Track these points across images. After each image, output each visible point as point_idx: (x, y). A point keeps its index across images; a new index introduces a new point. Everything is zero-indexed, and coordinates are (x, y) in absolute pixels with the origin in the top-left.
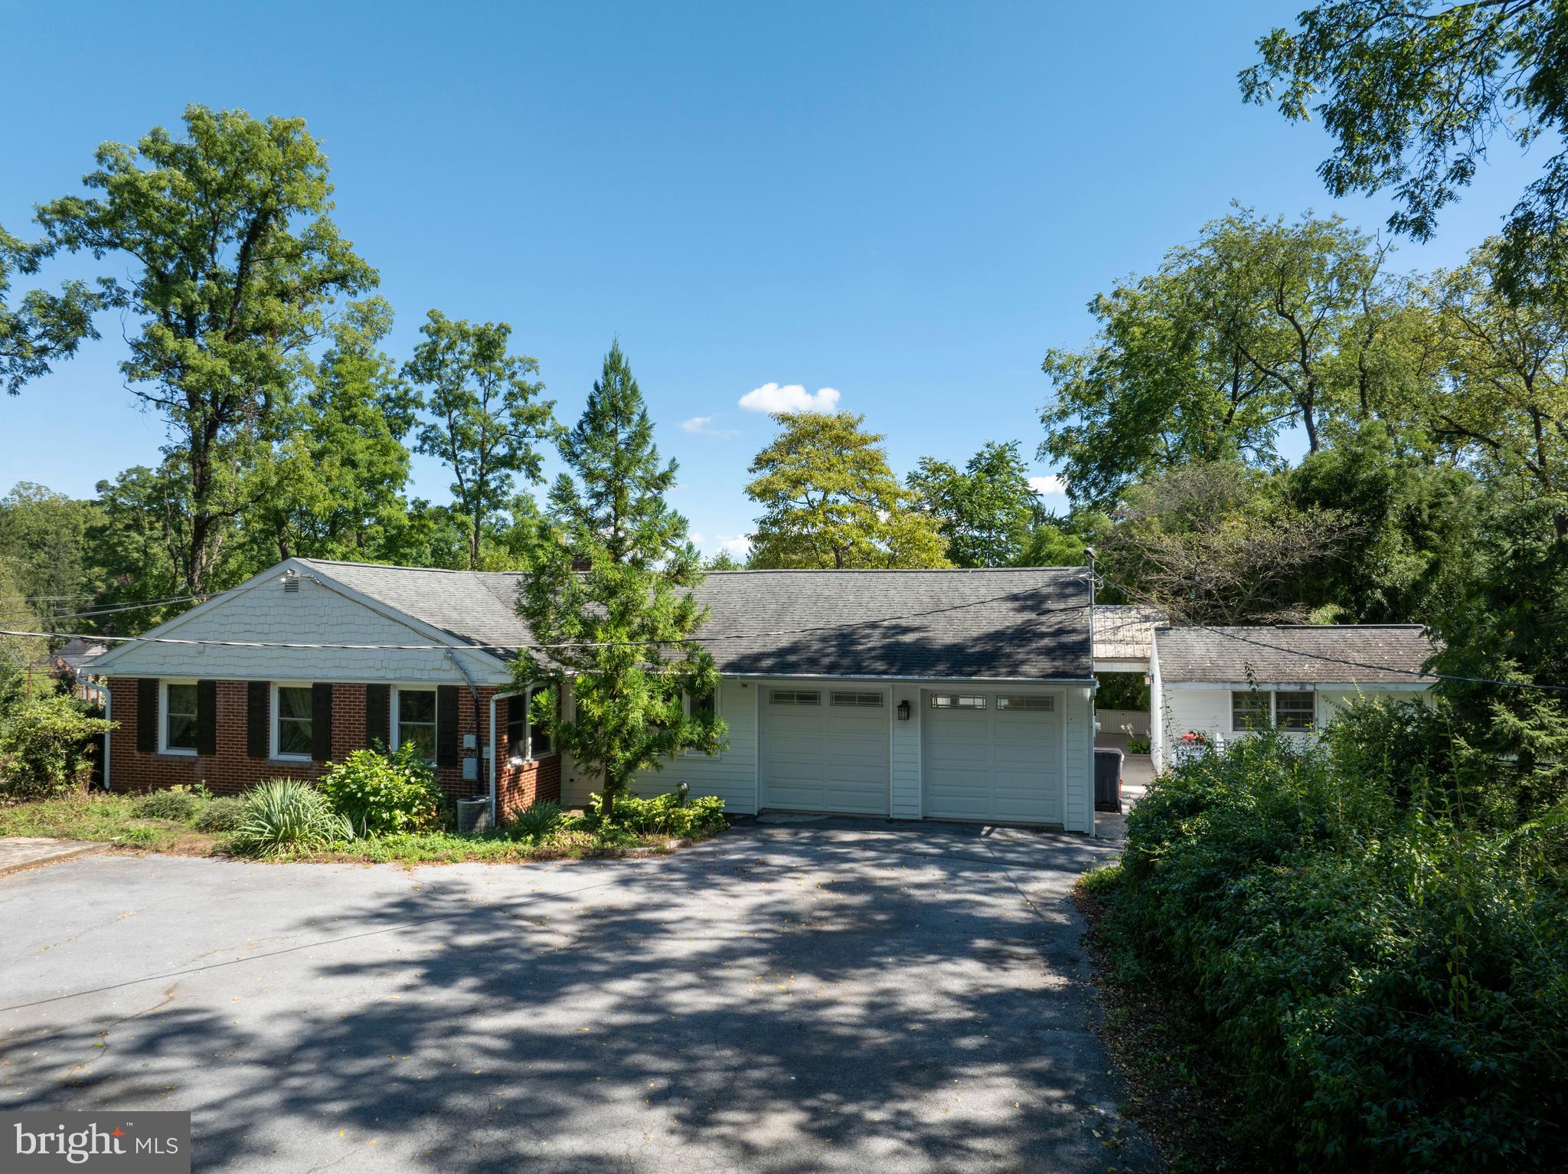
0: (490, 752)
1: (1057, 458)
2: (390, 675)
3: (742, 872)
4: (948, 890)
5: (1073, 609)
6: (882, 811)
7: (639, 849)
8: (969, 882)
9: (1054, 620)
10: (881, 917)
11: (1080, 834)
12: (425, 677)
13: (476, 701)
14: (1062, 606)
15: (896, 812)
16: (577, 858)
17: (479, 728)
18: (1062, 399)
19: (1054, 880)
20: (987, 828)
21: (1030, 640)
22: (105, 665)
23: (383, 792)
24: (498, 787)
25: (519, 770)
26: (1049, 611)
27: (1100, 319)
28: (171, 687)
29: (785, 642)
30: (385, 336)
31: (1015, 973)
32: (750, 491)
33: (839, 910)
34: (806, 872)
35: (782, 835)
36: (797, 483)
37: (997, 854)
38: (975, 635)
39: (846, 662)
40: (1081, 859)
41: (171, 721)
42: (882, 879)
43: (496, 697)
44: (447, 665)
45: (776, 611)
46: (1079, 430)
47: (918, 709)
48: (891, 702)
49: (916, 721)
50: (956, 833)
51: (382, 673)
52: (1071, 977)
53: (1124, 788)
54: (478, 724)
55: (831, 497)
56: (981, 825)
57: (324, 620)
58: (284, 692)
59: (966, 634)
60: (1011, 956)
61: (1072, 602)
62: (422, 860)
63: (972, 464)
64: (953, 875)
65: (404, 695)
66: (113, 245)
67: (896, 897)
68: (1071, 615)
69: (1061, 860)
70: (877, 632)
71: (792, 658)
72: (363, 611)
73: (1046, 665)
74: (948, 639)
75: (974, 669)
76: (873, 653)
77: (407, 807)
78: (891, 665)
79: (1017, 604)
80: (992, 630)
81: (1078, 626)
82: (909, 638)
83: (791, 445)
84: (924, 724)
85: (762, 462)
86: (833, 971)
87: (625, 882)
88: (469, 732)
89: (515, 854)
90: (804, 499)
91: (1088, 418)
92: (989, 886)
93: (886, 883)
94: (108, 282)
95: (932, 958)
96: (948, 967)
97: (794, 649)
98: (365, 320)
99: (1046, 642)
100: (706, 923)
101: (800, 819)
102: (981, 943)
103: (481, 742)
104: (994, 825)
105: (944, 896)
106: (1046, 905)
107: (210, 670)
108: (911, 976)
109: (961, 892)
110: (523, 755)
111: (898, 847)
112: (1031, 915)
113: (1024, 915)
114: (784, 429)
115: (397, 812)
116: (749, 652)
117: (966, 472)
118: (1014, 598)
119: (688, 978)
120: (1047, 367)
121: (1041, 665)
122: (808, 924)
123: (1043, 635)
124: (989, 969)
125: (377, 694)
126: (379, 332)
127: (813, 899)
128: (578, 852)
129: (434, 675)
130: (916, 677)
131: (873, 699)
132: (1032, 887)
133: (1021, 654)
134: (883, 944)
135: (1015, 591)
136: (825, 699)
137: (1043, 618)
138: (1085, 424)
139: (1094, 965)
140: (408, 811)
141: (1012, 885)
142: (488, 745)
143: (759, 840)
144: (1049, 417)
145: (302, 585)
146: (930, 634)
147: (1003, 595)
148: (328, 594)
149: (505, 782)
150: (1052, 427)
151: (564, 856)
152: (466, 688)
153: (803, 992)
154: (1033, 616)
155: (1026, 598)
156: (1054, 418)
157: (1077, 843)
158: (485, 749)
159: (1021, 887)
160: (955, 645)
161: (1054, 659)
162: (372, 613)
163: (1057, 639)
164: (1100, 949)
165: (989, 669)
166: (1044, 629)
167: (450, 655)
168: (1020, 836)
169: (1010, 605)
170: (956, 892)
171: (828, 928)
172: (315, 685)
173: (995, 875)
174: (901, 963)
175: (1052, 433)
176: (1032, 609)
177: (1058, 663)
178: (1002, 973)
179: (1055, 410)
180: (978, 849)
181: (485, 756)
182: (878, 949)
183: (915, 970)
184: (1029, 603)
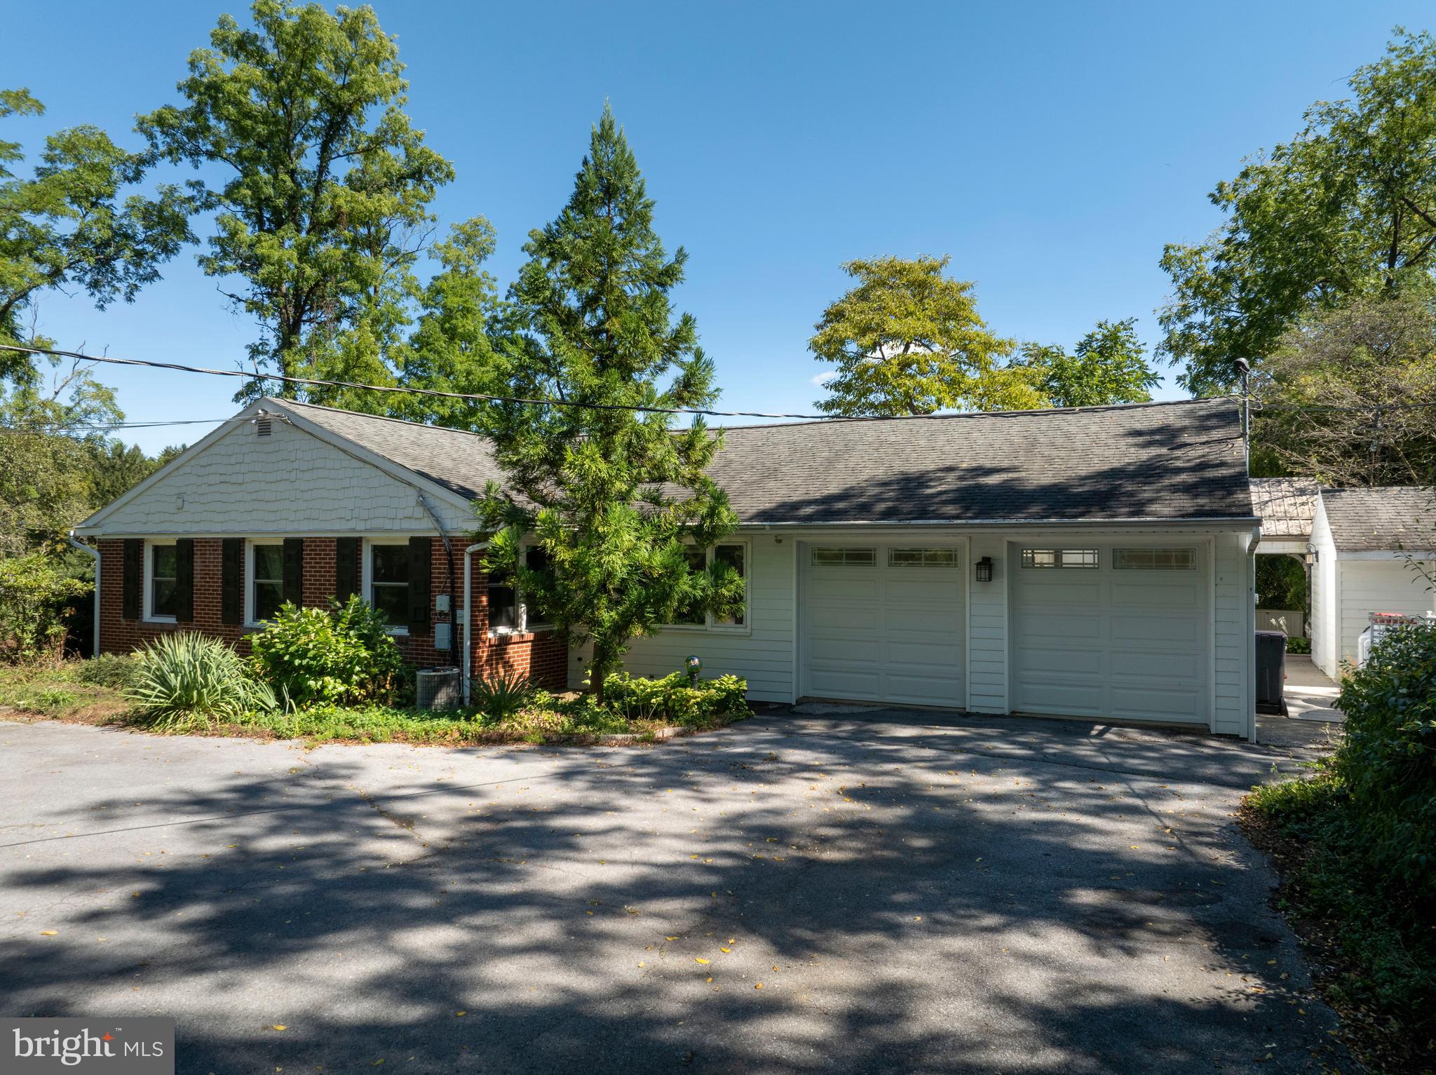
0: (465, 616)
1: (1176, 360)
2: (361, 526)
3: (739, 769)
4: (1035, 806)
5: (1220, 441)
6: (956, 703)
7: (619, 736)
8: (1068, 794)
9: (1193, 453)
10: (920, 843)
11: (1234, 739)
12: (397, 527)
13: (450, 554)
14: (1204, 438)
15: (974, 704)
16: (534, 742)
17: (453, 587)
18: (1183, 296)
19: (1203, 798)
20: (1101, 727)
21: (1160, 476)
22: (95, 526)
23: (311, 654)
24: (474, 658)
25: (504, 641)
26: (1186, 445)
27: (1225, 207)
28: (157, 549)
29: (833, 488)
30: (488, 256)
31: (1151, 960)
32: (815, 346)
33: (855, 827)
34: (827, 772)
35: (816, 727)
37: (1114, 759)
38: (1083, 473)
39: (907, 506)
40: (1243, 769)
41: (157, 586)
42: (938, 786)
43: (470, 549)
44: (419, 512)
45: (827, 459)
46: (1202, 326)
47: (1003, 566)
48: (967, 560)
49: (1001, 584)
50: (1056, 732)
51: (352, 525)
52: (1269, 976)
53: (1286, 688)
54: (453, 583)
56: (1092, 723)
57: (296, 465)
58: (259, 550)
59: (1070, 473)
60: (1140, 923)
61: (1216, 434)
62: (337, 737)
63: (1082, 348)
64: (1046, 785)
65: (378, 551)
66: (211, 155)
67: (951, 812)
68: (1216, 448)
69: (1213, 770)
70: (951, 477)
71: (841, 505)
72: (335, 454)
73: (1185, 503)
74: (1047, 479)
75: (1081, 509)
76: (944, 497)
77: (343, 673)
78: (967, 509)
79: (1141, 439)
80: (1106, 467)
81: (1229, 459)
82: (993, 480)
84: (1012, 589)
86: (807, 934)
87: (566, 776)
88: (443, 592)
89: (457, 735)
91: (1212, 313)
92: (1100, 802)
93: (941, 792)
94: (198, 185)
95: (990, 920)
96: (1020, 940)
97: (844, 496)
98: (468, 240)
99: (1183, 477)
100: (642, 837)
101: (845, 710)
102: (1086, 897)
103: (455, 604)
104: (1110, 724)
105: (1027, 815)
106: (1196, 833)
107: (188, 527)
108: (948, 956)
109: (1057, 810)
110: (514, 623)
111: (969, 745)
112: (1171, 852)
113: (1161, 850)
115: (327, 679)
116: (787, 500)
117: (1076, 355)
118: (1139, 433)
119: (546, 930)
120: (1166, 264)
121: (1176, 503)
122: (799, 848)
123: (1179, 471)
124: (1100, 951)
125: (348, 548)
126: (483, 253)
127: (825, 808)
128: (537, 738)
129: (406, 525)
130: (1000, 521)
131: (944, 558)
132: (1171, 807)
133: (1147, 492)
134: (911, 890)
135: (1138, 426)
136: (882, 557)
137: (1178, 453)
138: (1209, 319)
139: (1311, 952)
140: (346, 681)
141: (1139, 802)
142: (462, 607)
143: (784, 732)
144: (1169, 318)
145: (275, 427)
146: (1023, 474)
147: (1121, 431)
148: (300, 435)
149: (484, 653)
150: (1171, 327)
151: (520, 739)
152: (439, 539)
153: (734, 976)
154: (1164, 451)
155: (1152, 432)
156: (1174, 319)
157: (1233, 750)
158: (459, 612)
159: (1154, 806)
160: (1055, 485)
161: (1196, 496)
162: (342, 455)
163: (1199, 474)
164: (1316, 918)
165: (1103, 510)
166: (1179, 464)
167: (423, 502)
168: (1147, 738)
169: (1130, 440)
170: (1048, 809)
171: (830, 855)
172: (287, 541)
173: (1112, 788)
174: (936, 928)
175: (1171, 333)
176: (1161, 444)
177: (1201, 501)
178: (1125, 959)
179: (1175, 310)
180: (1084, 750)
181: (458, 622)
182: (900, 897)
183: (956, 943)
184: (1157, 437)
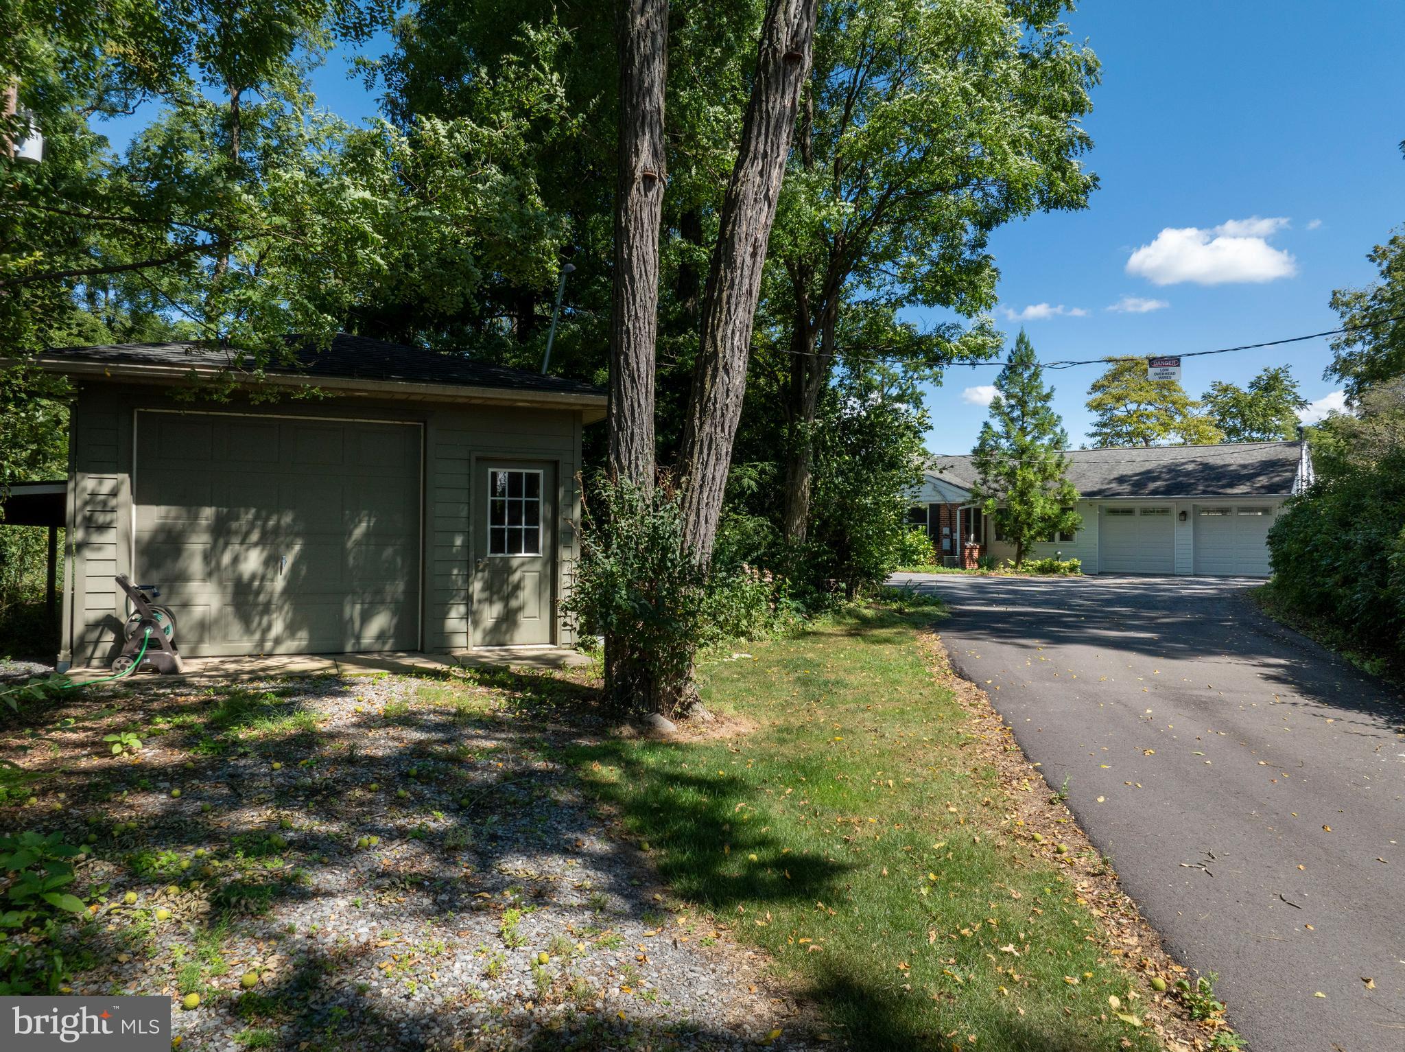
0: (957, 536)
1: (1340, 378)
6: (1170, 572)
12: (923, 499)
13: (950, 510)
15: (1178, 572)
17: (951, 524)
18: (1348, 330)
23: (914, 546)
24: (961, 553)
27: (1378, 264)
32: (1088, 406)
36: (1119, 399)
43: (959, 508)
46: (1361, 354)
47: (1191, 515)
48: (1175, 513)
49: (1190, 522)
54: (951, 522)
55: (1143, 406)
63: (1252, 385)
83: (1115, 376)
84: (1195, 523)
85: (1095, 388)
88: (946, 526)
90: (1123, 409)
103: (952, 531)
114: (1111, 366)
115: (921, 556)
116: (1093, 488)
117: (1247, 391)
120: (1333, 304)
129: (929, 500)
131: (1165, 511)
136: (1137, 512)
140: (925, 556)
142: (956, 532)
149: (965, 552)
150: (1339, 353)
152: (945, 504)
158: (954, 534)
167: (936, 490)
175: (1338, 357)
181: (954, 538)
